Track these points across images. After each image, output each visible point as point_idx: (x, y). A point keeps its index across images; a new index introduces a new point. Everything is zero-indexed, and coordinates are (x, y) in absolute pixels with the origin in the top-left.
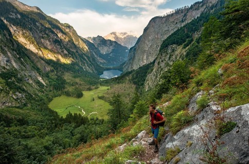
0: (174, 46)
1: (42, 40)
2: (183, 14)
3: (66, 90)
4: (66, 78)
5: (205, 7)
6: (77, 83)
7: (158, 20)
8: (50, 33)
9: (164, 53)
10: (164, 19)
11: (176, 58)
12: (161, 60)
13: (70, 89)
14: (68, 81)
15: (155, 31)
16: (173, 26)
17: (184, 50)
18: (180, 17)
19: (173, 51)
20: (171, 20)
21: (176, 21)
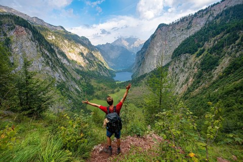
0: (187, 55)
1: (69, 53)
2: (188, 22)
3: (95, 94)
4: (92, 84)
5: (209, 14)
6: (102, 88)
7: (164, 28)
8: (75, 48)
9: (178, 60)
10: (171, 27)
11: (191, 65)
12: (175, 67)
13: (98, 93)
14: (95, 86)
15: (162, 38)
16: (179, 33)
17: (197, 59)
18: (185, 24)
19: (187, 59)
20: (177, 27)
21: (182, 29)
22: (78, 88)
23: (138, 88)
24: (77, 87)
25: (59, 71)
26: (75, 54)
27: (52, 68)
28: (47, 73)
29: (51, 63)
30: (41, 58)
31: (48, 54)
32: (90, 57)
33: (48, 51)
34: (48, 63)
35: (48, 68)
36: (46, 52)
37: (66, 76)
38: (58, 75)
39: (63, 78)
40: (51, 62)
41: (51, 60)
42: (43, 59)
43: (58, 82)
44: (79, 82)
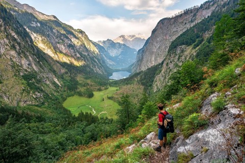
2: (192, 14)
3: (78, 90)
4: (78, 79)
7: (166, 21)
9: (173, 54)
10: (173, 20)
13: (82, 89)
14: (80, 82)
15: (163, 33)
16: (182, 26)
18: (189, 17)
20: (180, 21)
21: (185, 22)
22: (57, 82)
23: (129, 86)
24: (56, 80)
25: (30, 58)
26: (64, 46)
27: (19, 54)
28: (11, 58)
29: (18, 47)
30: (5, 40)
31: (16, 36)
32: (83, 51)
33: (17, 33)
34: (13, 47)
35: (13, 53)
36: (13, 34)
37: (41, 66)
38: (27, 62)
39: (34, 67)
40: (20, 46)
41: (19, 44)
42: (7, 41)
43: (26, 71)
44: (62, 76)
